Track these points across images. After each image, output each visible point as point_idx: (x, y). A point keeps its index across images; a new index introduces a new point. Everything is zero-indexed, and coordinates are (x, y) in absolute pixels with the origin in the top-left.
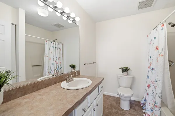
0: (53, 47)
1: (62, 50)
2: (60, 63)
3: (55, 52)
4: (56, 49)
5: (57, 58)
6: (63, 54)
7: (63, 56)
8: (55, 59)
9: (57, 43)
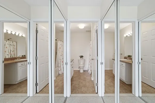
0: (8, 44)
1: (15, 46)
2: (14, 54)
3: (10, 47)
4: (11, 45)
5: (12, 51)
6: (16, 49)
7: (16, 50)
8: (10, 52)
9: (11, 42)
